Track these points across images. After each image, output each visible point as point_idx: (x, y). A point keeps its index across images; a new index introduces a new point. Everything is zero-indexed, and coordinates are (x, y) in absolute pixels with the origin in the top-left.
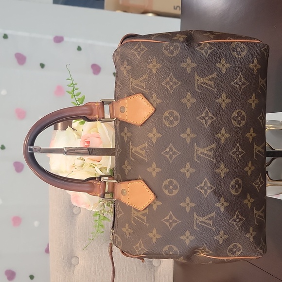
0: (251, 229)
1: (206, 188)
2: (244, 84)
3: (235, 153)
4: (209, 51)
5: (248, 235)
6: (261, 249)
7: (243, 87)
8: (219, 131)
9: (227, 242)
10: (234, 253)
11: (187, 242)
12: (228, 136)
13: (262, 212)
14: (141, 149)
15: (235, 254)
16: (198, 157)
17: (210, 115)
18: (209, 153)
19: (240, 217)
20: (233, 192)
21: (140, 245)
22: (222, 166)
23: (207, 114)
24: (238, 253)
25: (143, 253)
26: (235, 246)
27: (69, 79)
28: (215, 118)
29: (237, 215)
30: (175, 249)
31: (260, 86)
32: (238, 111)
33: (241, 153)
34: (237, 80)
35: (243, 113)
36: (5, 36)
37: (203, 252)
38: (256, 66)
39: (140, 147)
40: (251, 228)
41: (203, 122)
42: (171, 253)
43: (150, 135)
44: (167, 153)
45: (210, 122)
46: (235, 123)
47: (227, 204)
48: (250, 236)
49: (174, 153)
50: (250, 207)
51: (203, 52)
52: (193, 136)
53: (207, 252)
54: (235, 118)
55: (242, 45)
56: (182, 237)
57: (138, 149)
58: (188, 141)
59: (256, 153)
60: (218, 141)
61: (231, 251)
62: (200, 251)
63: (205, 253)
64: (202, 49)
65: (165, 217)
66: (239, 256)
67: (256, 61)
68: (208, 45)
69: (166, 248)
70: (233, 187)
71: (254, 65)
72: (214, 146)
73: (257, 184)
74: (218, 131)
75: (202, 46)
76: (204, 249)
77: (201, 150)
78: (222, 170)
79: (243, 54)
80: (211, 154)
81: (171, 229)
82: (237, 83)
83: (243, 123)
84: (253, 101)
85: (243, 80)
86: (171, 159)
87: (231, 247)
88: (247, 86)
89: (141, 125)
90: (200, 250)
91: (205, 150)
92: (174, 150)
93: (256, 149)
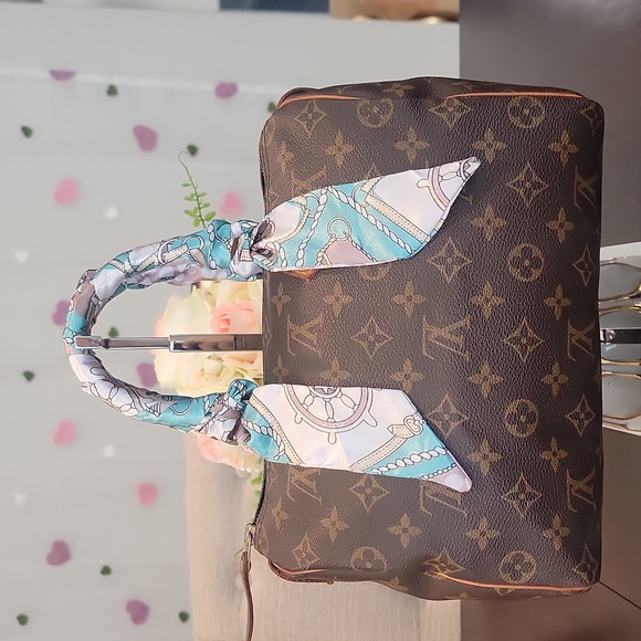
0: (557, 520)
1: (446, 417)
2: (536, 186)
3: (517, 340)
4: (458, 115)
5: (547, 534)
6: (583, 568)
7: (535, 193)
8: (477, 290)
9: (497, 546)
10: (516, 576)
11: (405, 541)
12: (499, 301)
13: (588, 484)
14: (310, 330)
15: (520, 577)
16: (430, 347)
17: (457, 253)
18: (453, 338)
19: (529, 489)
20: (512, 429)
21: (305, 547)
22: (486, 369)
23: (450, 252)
24: (526, 576)
25: (309, 564)
26: (518, 559)
27: (187, 185)
28: (469, 261)
29: (522, 484)
30: (378, 555)
31: (578, 192)
32: (523, 246)
33: (532, 341)
34: (521, 177)
35: (537, 252)
36: (112, 91)
37: (443, 569)
38: (565, 148)
39: (308, 325)
40: (557, 517)
41: (442, 269)
42: (369, 565)
43: (329, 299)
44: (364, 337)
45: (456, 268)
46: (515, 273)
47: (495, 457)
48: (552, 537)
49: (379, 338)
50: (555, 469)
51: (443, 116)
52: (419, 299)
53: (450, 567)
54: (517, 263)
55: (536, 103)
56: (393, 530)
57: (303, 330)
58: (409, 311)
59: (572, 344)
60: (476, 311)
61: (509, 568)
62: (437, 567)
63: (448, 571)
64: (442, 110)
65: (356, 482)
66: (527, 584)
67: (565, 137)
68: (457, 102)
69: (358, 554)
70: (513, 419)
71: (563, 146)
72: (465, 322)
73: (576, 417)
74: (475, 289)
75: (444, 105)
76: (444, 560)
77: (436, 332)
78: (486, 379)
79: (537, 121)
80: (460, 340)
81: (368, 510)
82: (520, 184)
83: (536, 274)
84: (560, 226)
85: (535, 178)
86: (371, 350)
87: (508, 558)
88: (544, 191)
89: (311, 278)
90: (435, 562)
91: (444, 333)
92: (378, 331)
93: (572, 335)
